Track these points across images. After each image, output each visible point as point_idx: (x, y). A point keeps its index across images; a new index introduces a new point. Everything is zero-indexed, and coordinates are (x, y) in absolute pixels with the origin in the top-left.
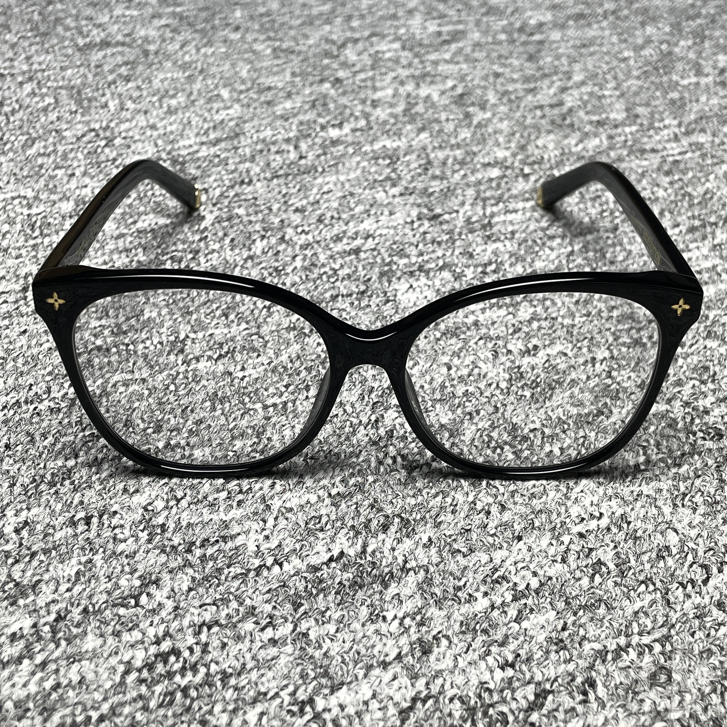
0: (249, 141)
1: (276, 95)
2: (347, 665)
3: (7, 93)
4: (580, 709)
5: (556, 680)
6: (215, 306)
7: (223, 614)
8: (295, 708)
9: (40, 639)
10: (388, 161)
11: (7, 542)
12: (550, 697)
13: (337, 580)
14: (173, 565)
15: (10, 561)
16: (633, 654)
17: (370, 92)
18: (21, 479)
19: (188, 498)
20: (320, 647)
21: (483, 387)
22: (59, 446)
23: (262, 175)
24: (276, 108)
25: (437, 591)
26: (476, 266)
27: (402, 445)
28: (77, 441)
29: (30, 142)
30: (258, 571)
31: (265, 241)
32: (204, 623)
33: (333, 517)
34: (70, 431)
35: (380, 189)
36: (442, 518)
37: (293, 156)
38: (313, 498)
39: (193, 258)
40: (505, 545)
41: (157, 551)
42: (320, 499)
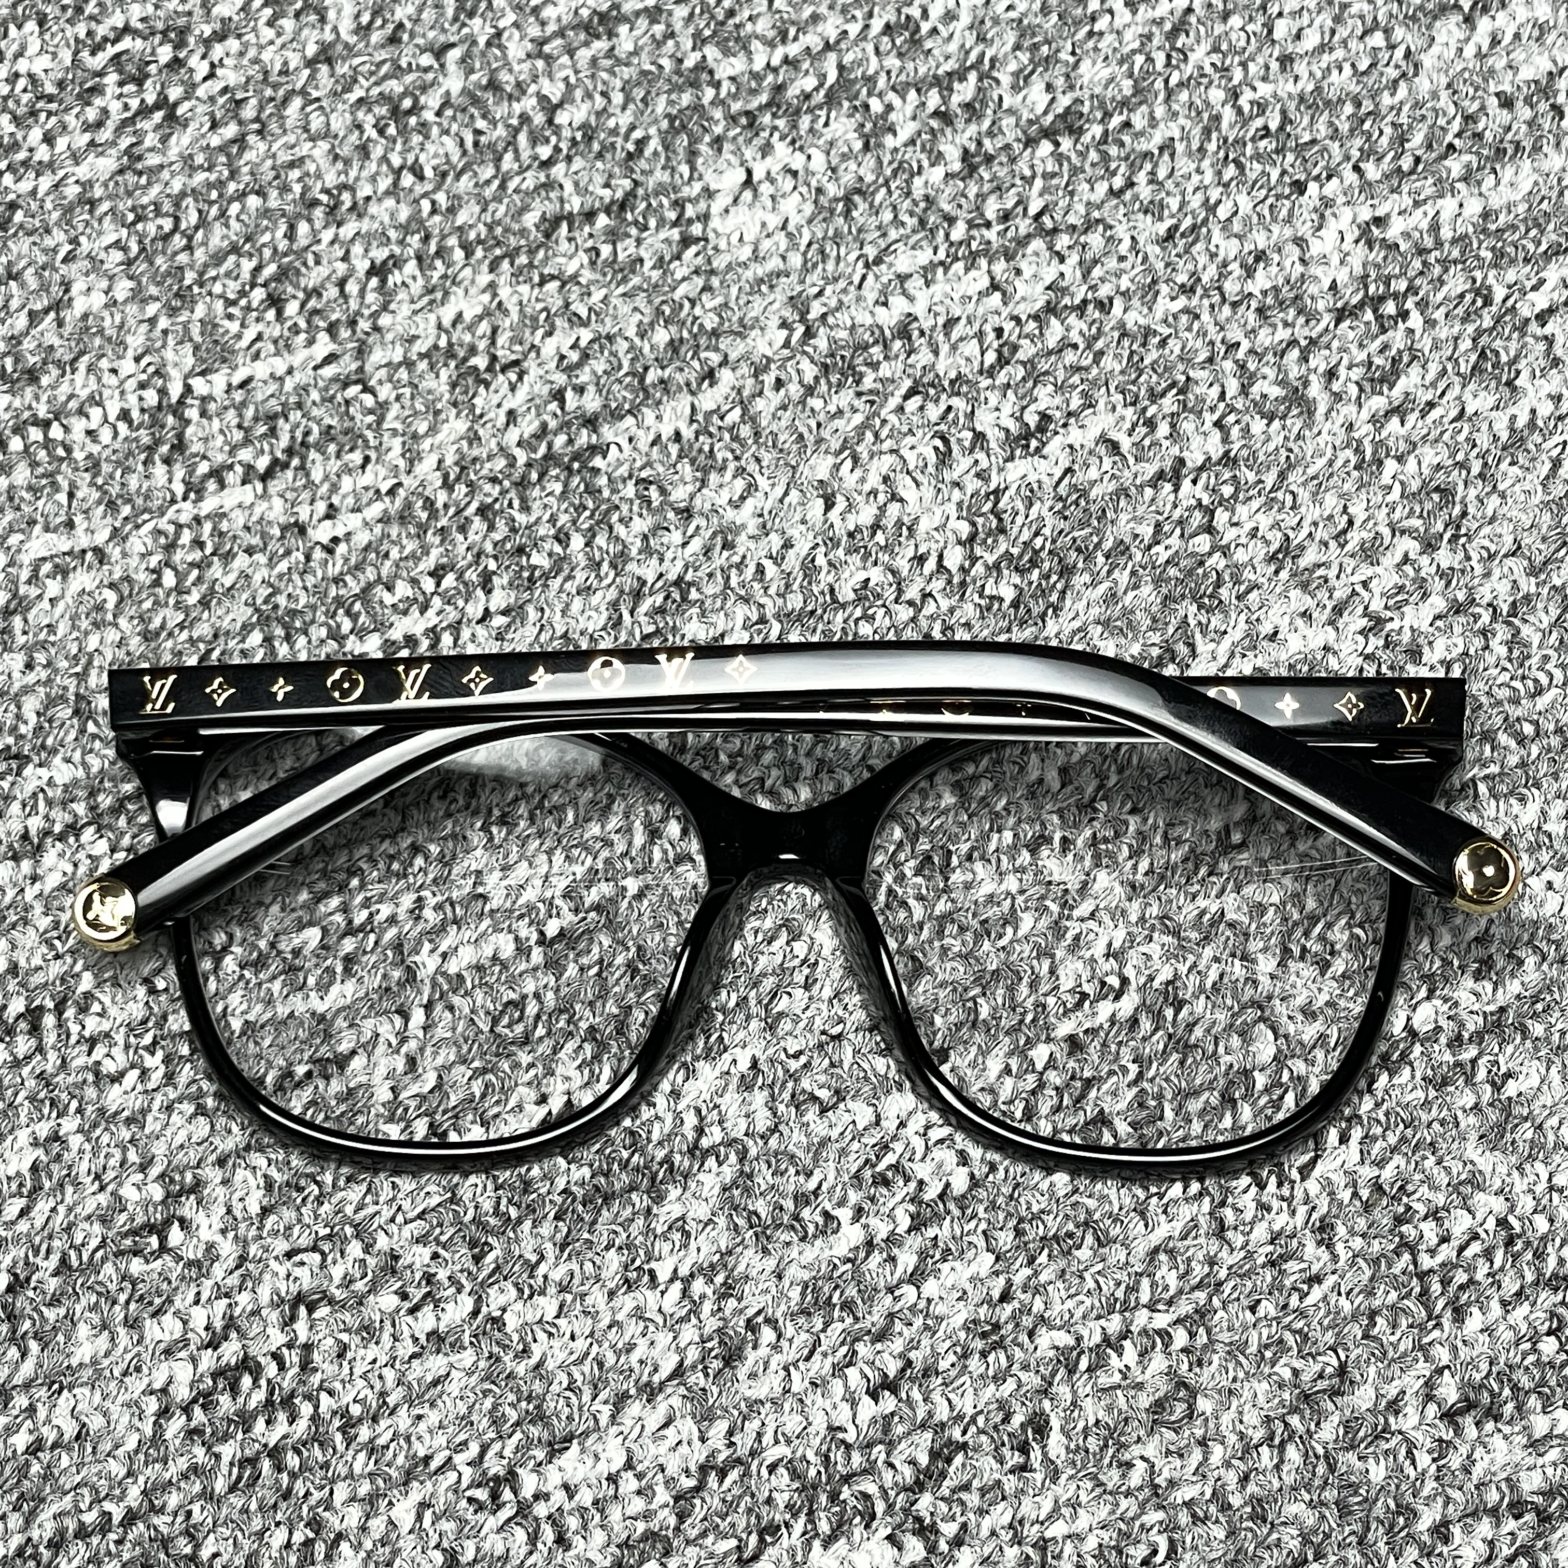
2: (578, 1392)
4: (1011, 1483)
5: (973, 1420)
7: (337, 1272)
8: (482, 1494)
12: (959, 1459)
13: (561, 1183)
14: (225, 1145)
16: (1130, 1354)
20: (526, 1352)
21: (904, 569)
25: (761, 1207)
26: (924, 86)
32: (299, 1299)
33: (549, 1002)
39: (175, 62)
41: (188, 1108)
42: (522, 950)
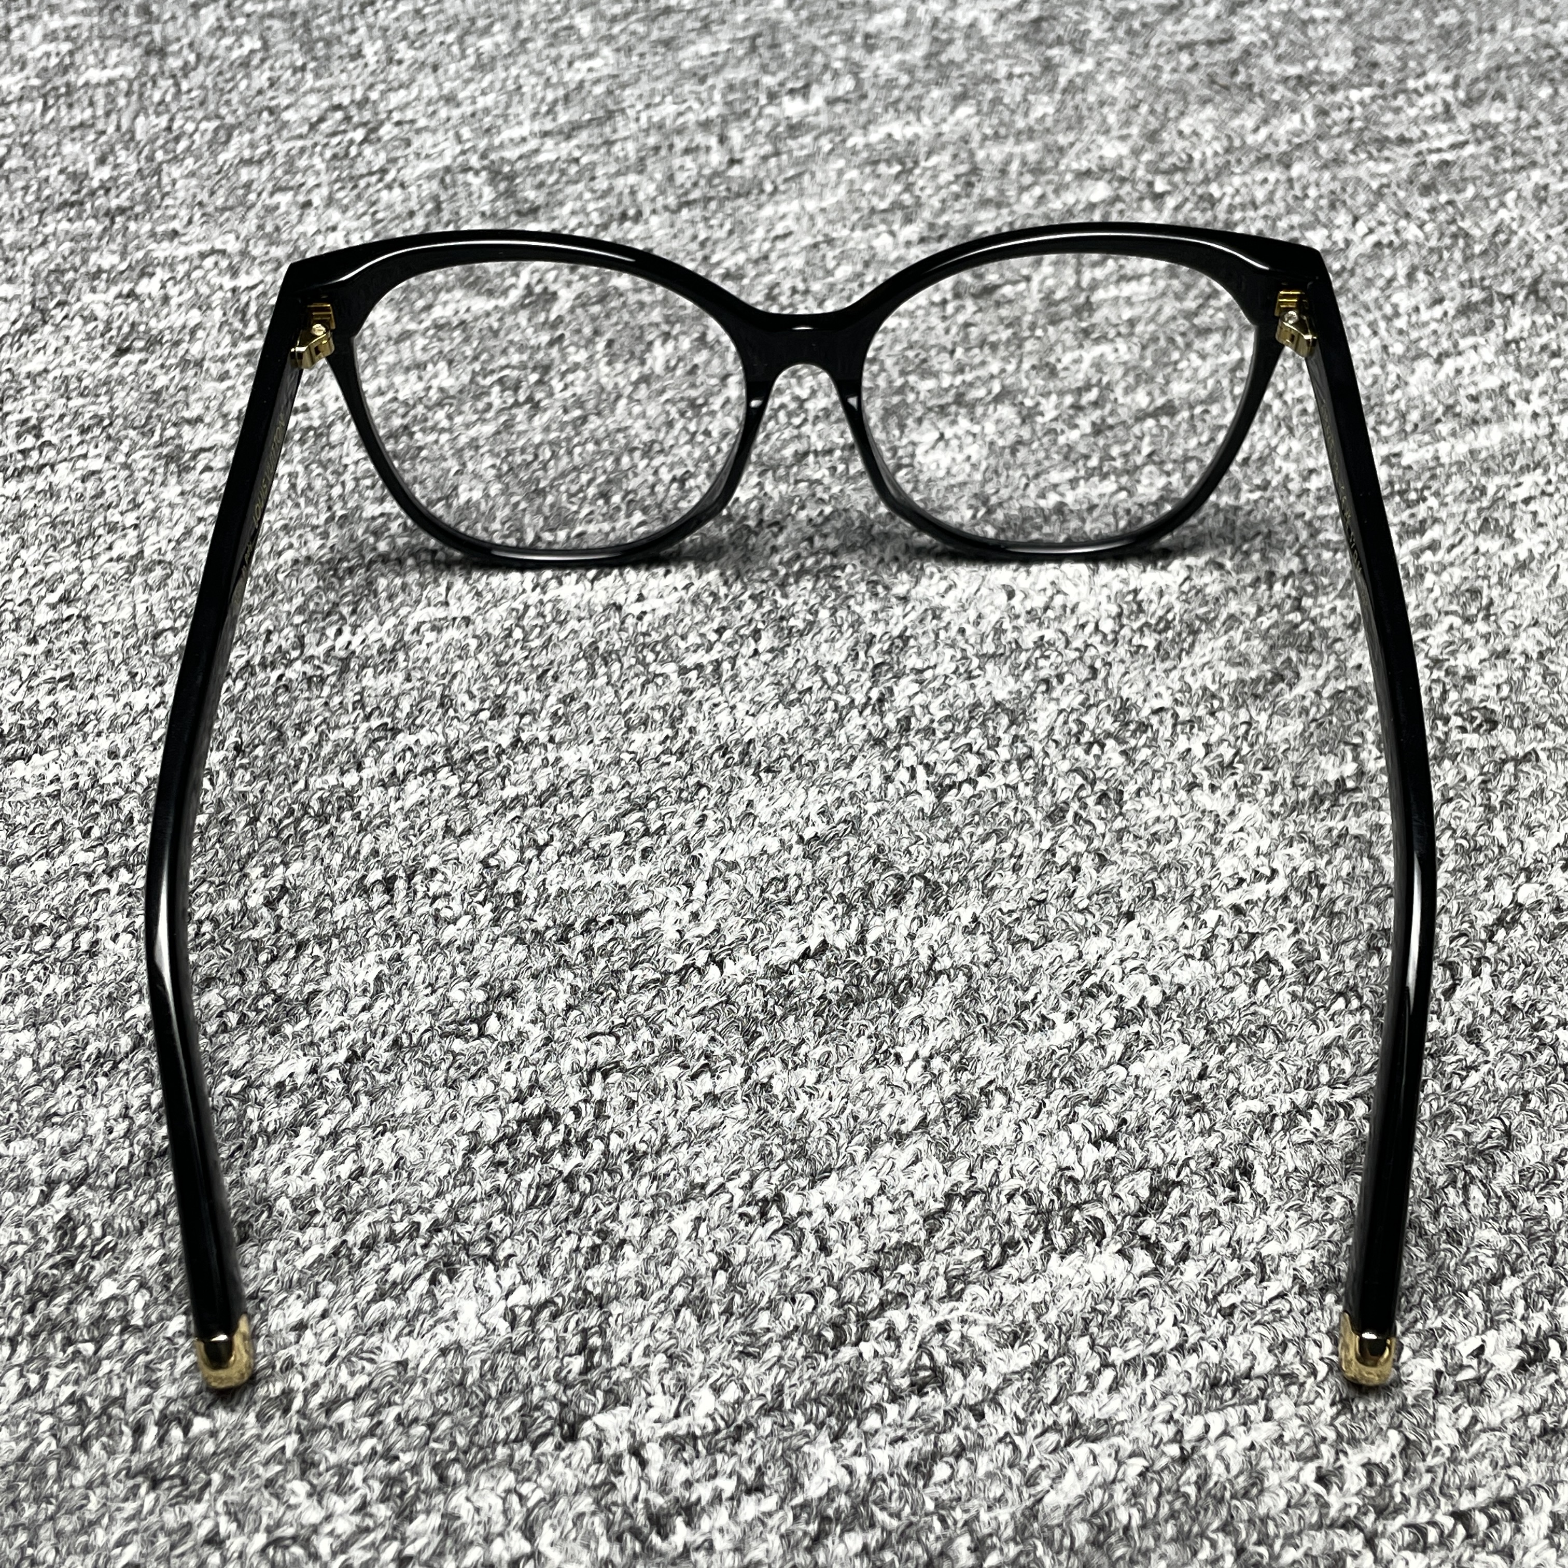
0: (633, 126)
1: (681, 24)
2: (836, 1138)
3: (170, 29)
4: (1225, 1213)
5: (1186, 1163)
6: (584, 478)
7: (629, 1050)
8: (753, 1211)
9: (324, 1092)
10: (897, 168)
11: (255, 924)
12: (1176, 1193)
13: (818, 992)
14: (539, 964)
15: (263, 957)
16: (1318, 1120)
17: (860, 16)
18: (267, 810)
19: (556, 844)
20: (791, 1107)
21: (1070, 631)
22: (327, 749)
23: (660, 201)
24: (682, 55)
25: (987, 1010)
26: (1061, 393)
27: (926, 744)
28: (359, 737)
29: (222, 135)
30: (683, 974)
32: (595, 1068)
33: (808, 878)
34: (344, 720)
35: (882, 228)
36: (995, 880)
37: (716, 158)
38: (773, 846)
40: (1104, 928)
41: (510, 940)
42: (785, 846)
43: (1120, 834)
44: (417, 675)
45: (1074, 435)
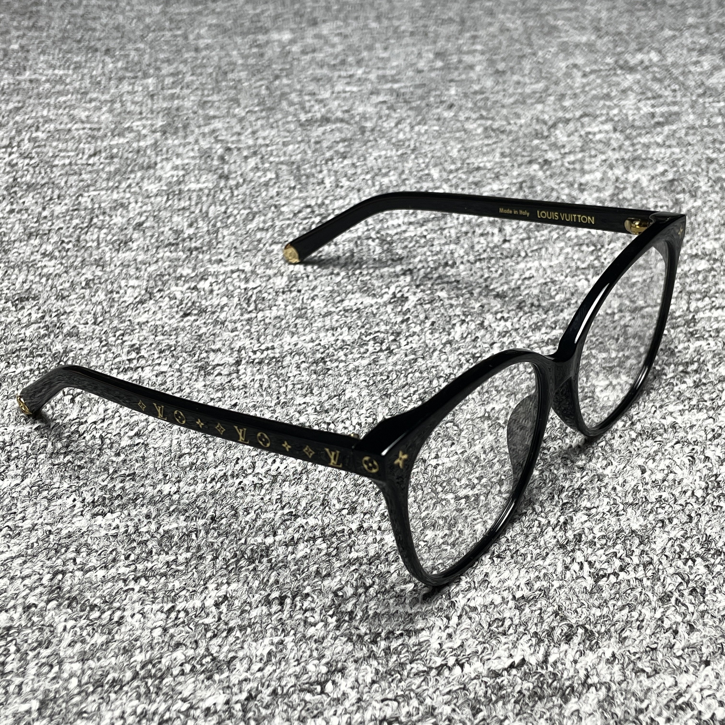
0: (456, 222)
1: (485, 175)
3: (233, 167)
6: (412, 390)
7: (404, 711)
9: (232, 716)
10: (592, 248)
11: (208, 615)
13: (518, 688)
14: (359, 655)
15: (209, 634)
17: (578, 175)
18: (223, 553)
19: (376, 587)
21: (677, 494)
22: (259, 523)
23: (466, 258)
24: (483, 189)
25: (619, 711)
26: (677, 365)
27: (590, 551)
28: (277, 518)
29: (251, 216)
30: (440, 669)
31: (465, 325)
32: (384, 719)
33: (516, 621)
34: (270, 508)
35: (582, 276)
36: (627, 633)
37: (497, 239)
38: (498, 600)
39: (395, 340)
40: (691, 669)
41: (344, 639)
42: (504, 601)
43: (703, 614)
44: (311, 487)
45: (683, 387)
